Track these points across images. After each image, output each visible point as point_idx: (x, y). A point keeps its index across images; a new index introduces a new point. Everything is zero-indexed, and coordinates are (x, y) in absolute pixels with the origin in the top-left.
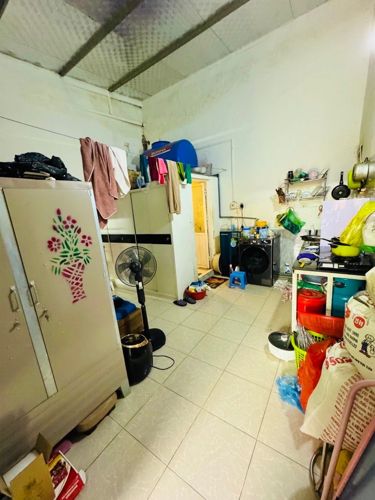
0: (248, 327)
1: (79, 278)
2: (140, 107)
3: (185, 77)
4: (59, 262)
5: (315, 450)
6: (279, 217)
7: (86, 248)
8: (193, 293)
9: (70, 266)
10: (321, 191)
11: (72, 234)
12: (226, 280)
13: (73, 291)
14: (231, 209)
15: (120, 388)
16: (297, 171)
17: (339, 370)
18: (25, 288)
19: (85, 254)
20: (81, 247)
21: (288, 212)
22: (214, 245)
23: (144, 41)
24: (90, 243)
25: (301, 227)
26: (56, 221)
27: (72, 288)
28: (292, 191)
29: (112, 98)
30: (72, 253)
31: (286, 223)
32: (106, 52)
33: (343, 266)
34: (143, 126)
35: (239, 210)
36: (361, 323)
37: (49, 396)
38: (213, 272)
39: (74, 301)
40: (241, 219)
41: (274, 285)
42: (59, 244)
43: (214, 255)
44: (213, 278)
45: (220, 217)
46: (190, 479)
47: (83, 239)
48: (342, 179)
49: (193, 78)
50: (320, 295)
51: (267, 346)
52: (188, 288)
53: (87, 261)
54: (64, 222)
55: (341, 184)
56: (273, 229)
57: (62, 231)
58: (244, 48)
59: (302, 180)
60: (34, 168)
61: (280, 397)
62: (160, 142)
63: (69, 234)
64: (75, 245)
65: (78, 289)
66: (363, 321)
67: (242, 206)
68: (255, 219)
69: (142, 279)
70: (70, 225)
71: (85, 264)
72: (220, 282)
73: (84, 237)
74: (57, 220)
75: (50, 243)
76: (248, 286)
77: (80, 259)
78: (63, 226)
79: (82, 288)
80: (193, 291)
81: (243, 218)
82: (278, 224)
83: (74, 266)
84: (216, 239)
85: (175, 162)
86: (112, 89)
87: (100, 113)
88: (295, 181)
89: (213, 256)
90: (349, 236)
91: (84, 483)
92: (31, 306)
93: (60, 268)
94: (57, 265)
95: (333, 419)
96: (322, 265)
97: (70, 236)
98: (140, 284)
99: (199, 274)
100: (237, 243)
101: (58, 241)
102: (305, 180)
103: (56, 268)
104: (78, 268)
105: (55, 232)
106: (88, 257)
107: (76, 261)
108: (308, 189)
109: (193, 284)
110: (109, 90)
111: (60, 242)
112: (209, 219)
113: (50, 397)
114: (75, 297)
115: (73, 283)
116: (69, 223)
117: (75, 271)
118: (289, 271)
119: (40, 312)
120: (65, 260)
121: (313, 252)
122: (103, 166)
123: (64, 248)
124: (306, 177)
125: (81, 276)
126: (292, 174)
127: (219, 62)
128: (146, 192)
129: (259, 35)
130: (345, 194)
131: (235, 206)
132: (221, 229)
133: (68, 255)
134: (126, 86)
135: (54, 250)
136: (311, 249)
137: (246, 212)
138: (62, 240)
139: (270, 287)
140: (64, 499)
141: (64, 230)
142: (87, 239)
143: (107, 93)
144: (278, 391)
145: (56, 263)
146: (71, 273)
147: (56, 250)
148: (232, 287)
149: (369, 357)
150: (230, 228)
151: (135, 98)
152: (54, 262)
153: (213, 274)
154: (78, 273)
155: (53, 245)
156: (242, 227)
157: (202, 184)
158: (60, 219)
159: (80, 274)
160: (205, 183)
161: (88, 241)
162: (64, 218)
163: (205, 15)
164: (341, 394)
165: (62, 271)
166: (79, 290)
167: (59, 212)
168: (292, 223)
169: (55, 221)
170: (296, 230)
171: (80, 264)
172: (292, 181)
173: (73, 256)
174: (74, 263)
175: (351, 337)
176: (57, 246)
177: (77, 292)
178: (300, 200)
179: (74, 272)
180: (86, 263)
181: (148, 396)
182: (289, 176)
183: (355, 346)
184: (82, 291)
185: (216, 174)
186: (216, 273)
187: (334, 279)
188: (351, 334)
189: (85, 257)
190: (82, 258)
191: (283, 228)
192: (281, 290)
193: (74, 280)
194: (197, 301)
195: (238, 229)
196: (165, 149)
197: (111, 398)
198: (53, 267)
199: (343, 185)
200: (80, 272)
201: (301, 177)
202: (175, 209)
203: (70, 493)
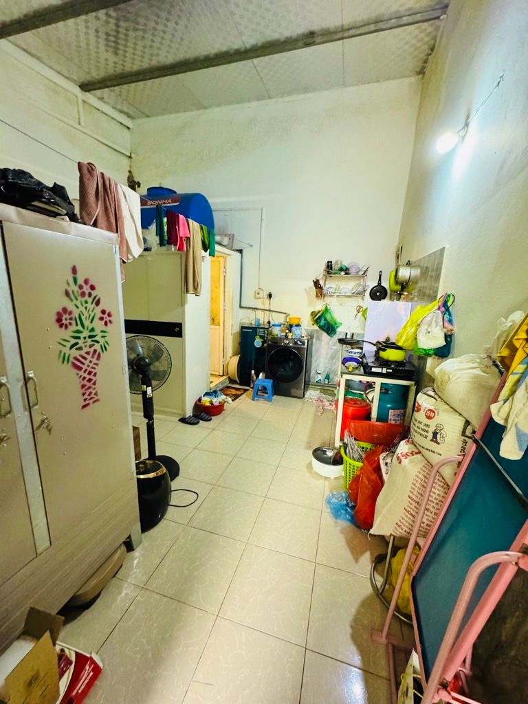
0: (284, 446)
1: (92, 372)
2: (129, 128)
3: (205, 108)
4: (69, 345)
5: (374, 559)
6: (314, 314)
7: (104, 328)
8: (207, 407)
9: (82, 353)
10: (360, 289)
11: (90, 306)
12: (245, 391)
13: (83, 391)
14: (255, 298)
15: (129, 537)
16: (337, 262)
17: (411, 462)
18: (19, 381)
19: (103, 337)
20: (99, 326)
21: (323, 309)
22: (231, 344)
23: (158, 40)
24: (110, 321)
25: (337, 327)
26: (70, 283)
27: (83, 386)
28: (330, 285)
29: (84, 101)
30: (86, 333)
31: (323, 322)
32: (92, 32)
33: (391, 371)
34: (130, 157)
35: (267, 301)
36: (432, 415)
37: (39, 552)
38: (227, 380)
39: (84, 406)
40: (267, 312)
41: (306, 396)
42: (71, 319)
43: (231, 358)
44: (228, 387)
45: (241, 307)
46: (250, 621)
47: (102, 315)
48: (380, 280)
49: (215, 113)
50: (364, 404)
51: (310, 465)
52: (200, 400)
53: (104, 348)
54: (81, 287)
55: (379, 284)
56: (307, 328)
57: (77, 299)
58: (287, 99)
59: (343, 273)
60: (45, 198)
61: (331, 515)
62: (161, 188)
63: (85, 305)
64: (92, 322)
65: (90, 388)
66: (434, 412)
67: (270, 296)
68: (285, 313)
69: (151, 383)
70: (87, 292)
71: (101, 352)
72: (239, 393)
73: (103, 312)
74: (72, 282)
75: (59, 314)
76: (275, 397)
77: (96, 344)
78: (78, 292)
79: (96, 386)
80: (208, 404)
81: (270, 311)
82: (312, 323)
83: (88, 353)
84: (234, 335)
85: (198, 224)
86: (86, 87)
87: (62, 118)
88: (335, 274)
89: (228, 359)
90: (403, 338)
91: (102, 667)
92: (25, 410)
93: (69, 355)
94: (66, 350)
95: (406, 510)
96: (371, 369)
97: (86, 308)
98: (149, 390)
99: (211, 382)
100: (263, 343)
101: (70, 313)
102: (346, 274)
103: (65, 354)
104: (93, 357)
105: (66, 299)
106: (107, 343)
107: (91, 346)
108: (348, 285)
109: (207, 394)
110: (80, 86)
111: (73, 316)
112: (226, 308)
113: (40, 554)
114: (85, 400)
115: (84, 378)
116: (86, 289)
117: (88, 360)
118: (320, 380)
119: (37, 420)
120: (77, 344)
121: (357, 356)
122: (110, 211)
123: (77, 325)
124: (346, 271)
125: (94, 368)
126: (331, 265)
127: (254, 104)
128: (149, 258)
129: (306, 90)
130: (383, 295)
131: (261, 296)
132: (240, 323)
133: (82, 335)
134: (112, 91)
135: (64, 327)
136: (355, 353)
137: (275, 304)
138: (76, 314)
139: (302, 398)
140: (76, 694)
141: (79, 298)
142: (106, 315)
143: (77, 91)
144: (329, 510)
145: (65, 346)
146: (83, 364)
147: (66, 327)
148: (256, 399)
149: (439, 444)
150: (253, 322)
151: (121, 112)
152: (62, 345)
153: (227, 383)
154: (91, 365)
155: (64, 318)
156: (269, 322)
157: (221, 259)
158: (75, 280)
159: (95, 366)
160: (225, 259)
161: (108, 319)
162: (81, 281)
163: (249, 41)
164: (415, 482)
165: (71, 359)
166: (91, 390)
167: (74, 270)
168: (328, 323)
169: (68, 284)
170: (332, 331)
171: (95, 351)
172: (331, 273)
173: (87, 339)
174: (87, 349)
175: (422, 429)
176: (68, 321)
177: (88, 392)
178: (338, 296)
179: (87, 362)
180: (103, 351)
181: (170, 542)
182: (328, 266)
183: (426, 437)
184: (94, 392)
185: (238, 249)
186: (232, 381)
187: (382, 384)
188: (422, 426)
189: (102, 341)
190: (98, 342)
191: (318, 328)
192: (314, 401)
193: (85, 375)
194: (212, 417)
195: (264, 324)
196: (170, 201)
197: (119, 551)
198: (61, 352)
199: (380, 286)
200: (94, 364)
201: (341, 269)
202: (195, 288)
203: (84, 685)
